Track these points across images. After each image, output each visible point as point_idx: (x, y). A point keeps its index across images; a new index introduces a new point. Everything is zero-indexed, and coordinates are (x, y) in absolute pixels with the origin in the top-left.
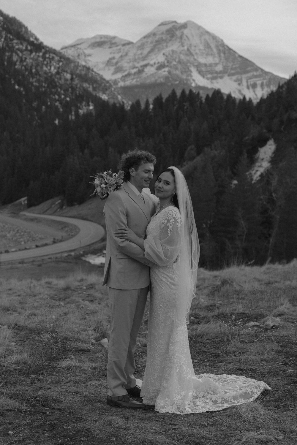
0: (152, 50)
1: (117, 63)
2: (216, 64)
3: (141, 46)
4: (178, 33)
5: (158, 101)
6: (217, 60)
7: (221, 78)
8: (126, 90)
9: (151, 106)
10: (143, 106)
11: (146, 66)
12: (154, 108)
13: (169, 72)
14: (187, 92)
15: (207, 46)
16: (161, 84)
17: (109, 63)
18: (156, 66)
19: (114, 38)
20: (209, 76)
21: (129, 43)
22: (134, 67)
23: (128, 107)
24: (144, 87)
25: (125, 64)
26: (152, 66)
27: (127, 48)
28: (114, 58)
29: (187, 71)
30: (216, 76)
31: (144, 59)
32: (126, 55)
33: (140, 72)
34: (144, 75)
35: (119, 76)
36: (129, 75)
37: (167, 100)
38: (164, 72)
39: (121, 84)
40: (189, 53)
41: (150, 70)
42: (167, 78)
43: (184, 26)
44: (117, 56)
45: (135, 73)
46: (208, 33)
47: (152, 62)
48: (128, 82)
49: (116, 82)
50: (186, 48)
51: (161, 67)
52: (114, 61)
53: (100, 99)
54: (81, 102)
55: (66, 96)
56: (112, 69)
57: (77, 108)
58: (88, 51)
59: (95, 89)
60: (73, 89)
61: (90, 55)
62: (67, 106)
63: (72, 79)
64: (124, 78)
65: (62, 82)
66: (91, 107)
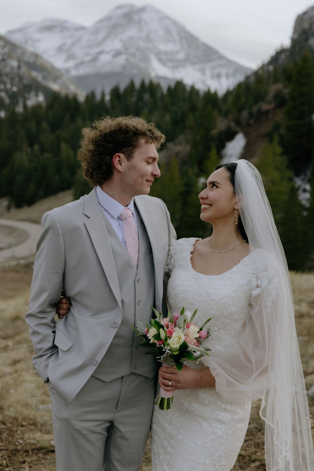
0: (107, 36)
1: (68, 50)
2: (178, 52)
3: (95, 31)
4: (136, 17)
5: (115, 92)
6: (178, 47)
7: (184, 66)
8: (80, 80)
9: (108, 98)
10: (98, 97)
11: (100, 53)
12: (111, 100)
13: (127, 60)
14: (147, 82)
15: (168, 31)
16: (118, 74)
17: (60, 49)
18: (112, 53)
19: (65, 22)
20: (170, 64)
21: (82, 28)
22: (88, 54)
23: (82, 98)
24: (100, 76)
25: (78, 51)
26: (108, 53)
27: (80, 33)
28: (64, 44)
29: (146, 59)
30: (177, 64)
31: (99, 44)
32: (79, 40)
33: (95, 59)
34: (98, 63)
35: (71, 64)
36: (82, 63)
37: (126, 90)
38: (121, 60)
39: (74, 73)
40: (148, 39)
41: (105, 58)
42: (124, 67)
43: (142, 10)
44: (69, 42)
45: (89, 62)
46: (167, 17)
47: (107, 49)
48: (83, 71)
49: (68, 71)
50: (144, 33)
51: (117, 54)
52: (66, 47)
53: (50, 89)
54: (29, 92)
55: (12, 85)
56: (64, 56)
57: (25, 99)
58: (37, 36)
59: (44, 78)
60: (21, 78)
61: (38, 40)
62: (14, 97)
63: (19, 67)
64: (77, 66)
65: (8, 70)
66: (41, 98)
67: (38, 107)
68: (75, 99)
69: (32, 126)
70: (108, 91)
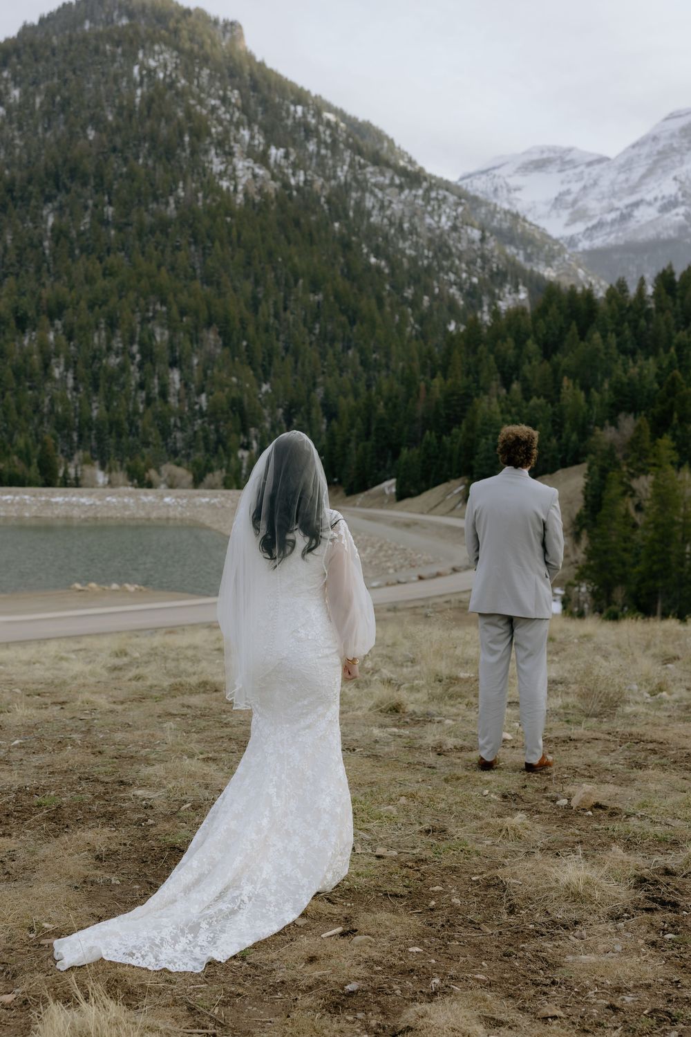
0: (650, 172)
1: (575, 202)
3: (627, 165)
5: (665, 279)
8: (596, 257)
9: (650, 290)
10: (633, 290)
11: (636, 205)
12: (656, 295)
13: (687, 216)
16: (669, 242)
17: (558, 202)
18: (659, 204)
19: (570, 150)
21: (601, 160)
22: (612, 209)
23: (600, 294)
24: (633, 249)
25: (593, 204)
26: (649, 204)
27: (596, 170)
28: (568, 192)
31: (633, 190)
32: (595, 184)
33: (625, 218)
34: (632, 225)
35: (579, 228)
36: (600, 225)
37: (684, 276)
38: (677, 216)
39: (584, 245)
41: (645, 214)
42: (682, 228)
44: (576, 187)
45: (613, 222)
47: (649, 197)
48: (599, 241)
49: (572, 241)
51: (669, 205)
52: (570, 198)
53: (541, 278)
54: (501, 286)
55: (470, 274)
56: (565, 215)
57: (494, 298)
58: (514, 181)
59: (529, 258)
60: (485, 260)
61: (518, 189)
62: (472, 294)
63: (483, 239)
64: (590, 232)
65: (463, 246)
66: (523, 296)
67: (518, 313)
68: (589, 295)
69: (508, 347)
70: (650, 276)
